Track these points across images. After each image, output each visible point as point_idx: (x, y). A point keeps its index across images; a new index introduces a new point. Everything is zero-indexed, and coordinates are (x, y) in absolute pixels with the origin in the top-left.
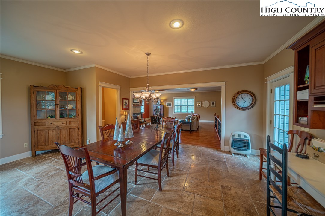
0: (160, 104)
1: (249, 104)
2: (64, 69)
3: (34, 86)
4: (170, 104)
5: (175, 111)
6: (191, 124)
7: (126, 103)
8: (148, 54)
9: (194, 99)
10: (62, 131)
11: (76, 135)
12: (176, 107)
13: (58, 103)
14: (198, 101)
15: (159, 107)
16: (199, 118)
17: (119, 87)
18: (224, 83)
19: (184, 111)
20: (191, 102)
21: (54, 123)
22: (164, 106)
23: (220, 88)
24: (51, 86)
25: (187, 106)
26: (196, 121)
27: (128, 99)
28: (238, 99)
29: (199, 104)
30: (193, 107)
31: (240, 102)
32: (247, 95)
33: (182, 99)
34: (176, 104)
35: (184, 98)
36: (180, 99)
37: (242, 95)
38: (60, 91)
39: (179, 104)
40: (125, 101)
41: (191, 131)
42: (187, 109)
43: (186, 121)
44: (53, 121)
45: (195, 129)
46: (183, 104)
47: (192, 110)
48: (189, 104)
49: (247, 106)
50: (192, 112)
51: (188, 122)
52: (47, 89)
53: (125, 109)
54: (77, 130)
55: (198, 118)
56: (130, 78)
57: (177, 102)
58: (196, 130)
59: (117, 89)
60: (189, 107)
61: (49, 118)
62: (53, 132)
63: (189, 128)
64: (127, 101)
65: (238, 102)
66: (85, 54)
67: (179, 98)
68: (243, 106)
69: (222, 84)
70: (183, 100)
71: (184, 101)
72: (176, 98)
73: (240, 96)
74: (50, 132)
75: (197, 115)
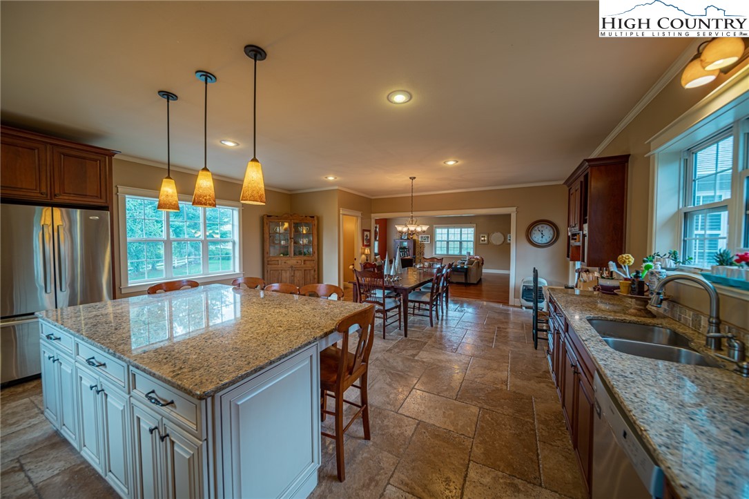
0: (408, 239)
1: (549, 240)
2: (290, 191)
3: (268, 216)
4: (428, 237)
5: (436, 251)
6: (466, 272)
7: (367, 236)
8: (413, 178)
9: (473, 229)
10: (296, 272)
11: (312, 278)
12: (438, 244)
13: (292, 237)
14: (483, 233)
15: (405, 244)
16: (483, 264)
17: (359, 214)
18: (514, 209)
19: (454, 251)
20: (468, 233)
21: (288, 262)
22: (415, 242)
23: (509, 216)
24: (285, 216)
25: (461, 242)
26: (475, 268)
27: (369, 231)
28: (534, 231)
29: (483, 239)
30: (471, 245)
31: (537, 237)
32: (545, 226)
33: (450, 230)
34: (438, 238)
35: (454, 228)
36: (446, 230)
37: (540, 226)
38: (295, 221)
39: (445, 238)
40: (366, 233)
41: (467, 284)
42: (461, 248)
43: (459, 266)
44: (286, 259)
45: (473, 280)
46: (451, 238)
47: (469, 249)
48: (464, 238)
49: (546, 242)
50: (469, 253)
51: (462, 268)
52: (280, 219)
53: (366, 246)
54: (312, 272)
55: (480, 264)
56: (371, 199)
57: (441, 233)
58: (475, 282)
59: (357, 216)
60: (464, 244)
61: (282, 255)
62: (286, 273)
63: (463, 280)
64: (368, 233)
65: (533, 236)
66: (338, 179)
67: (445, 228)
68: (540, 242)
69: (512, 210)
70: (452, 231)
71: (455, 233)
72: (439, 228)
73: (536, 228)
74: (284, 274)
75: (478, 257)
